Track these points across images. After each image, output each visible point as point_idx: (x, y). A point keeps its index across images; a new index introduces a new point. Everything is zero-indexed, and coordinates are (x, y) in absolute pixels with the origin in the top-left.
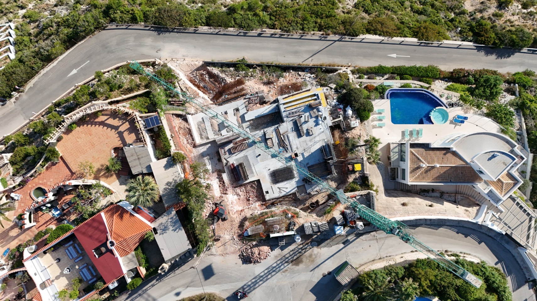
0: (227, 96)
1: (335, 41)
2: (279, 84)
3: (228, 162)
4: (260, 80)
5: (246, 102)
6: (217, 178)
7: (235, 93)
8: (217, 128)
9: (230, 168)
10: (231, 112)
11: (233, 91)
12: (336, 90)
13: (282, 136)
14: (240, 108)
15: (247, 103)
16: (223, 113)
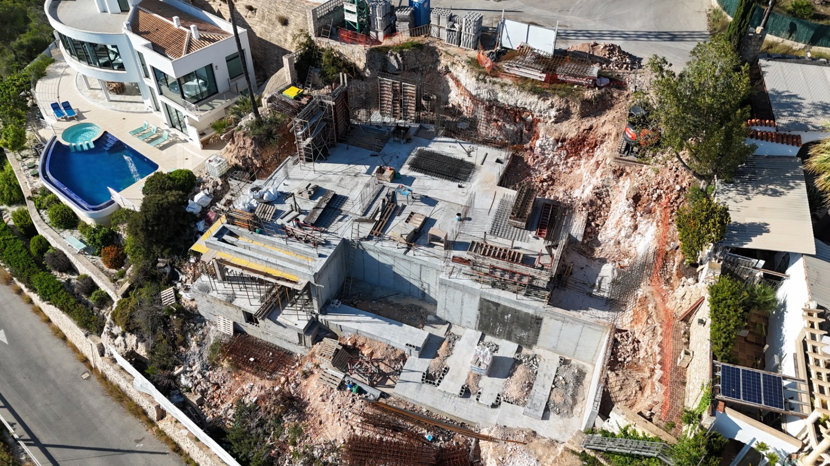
0: (428, 436)
1: (43, 448)
2: (268, 384)
3: (549, 248)
4: (300, 432)
5: (390, 386)
6: (599, 244)
7: (396, 429)
8: (520, 371)
9: (553, 232)
10: (452, 384)
11: (398, 438)
12: (172, 279)
13: (377, 218)
14: (418, 377)
15: (389, 382)
16: (473, 397)
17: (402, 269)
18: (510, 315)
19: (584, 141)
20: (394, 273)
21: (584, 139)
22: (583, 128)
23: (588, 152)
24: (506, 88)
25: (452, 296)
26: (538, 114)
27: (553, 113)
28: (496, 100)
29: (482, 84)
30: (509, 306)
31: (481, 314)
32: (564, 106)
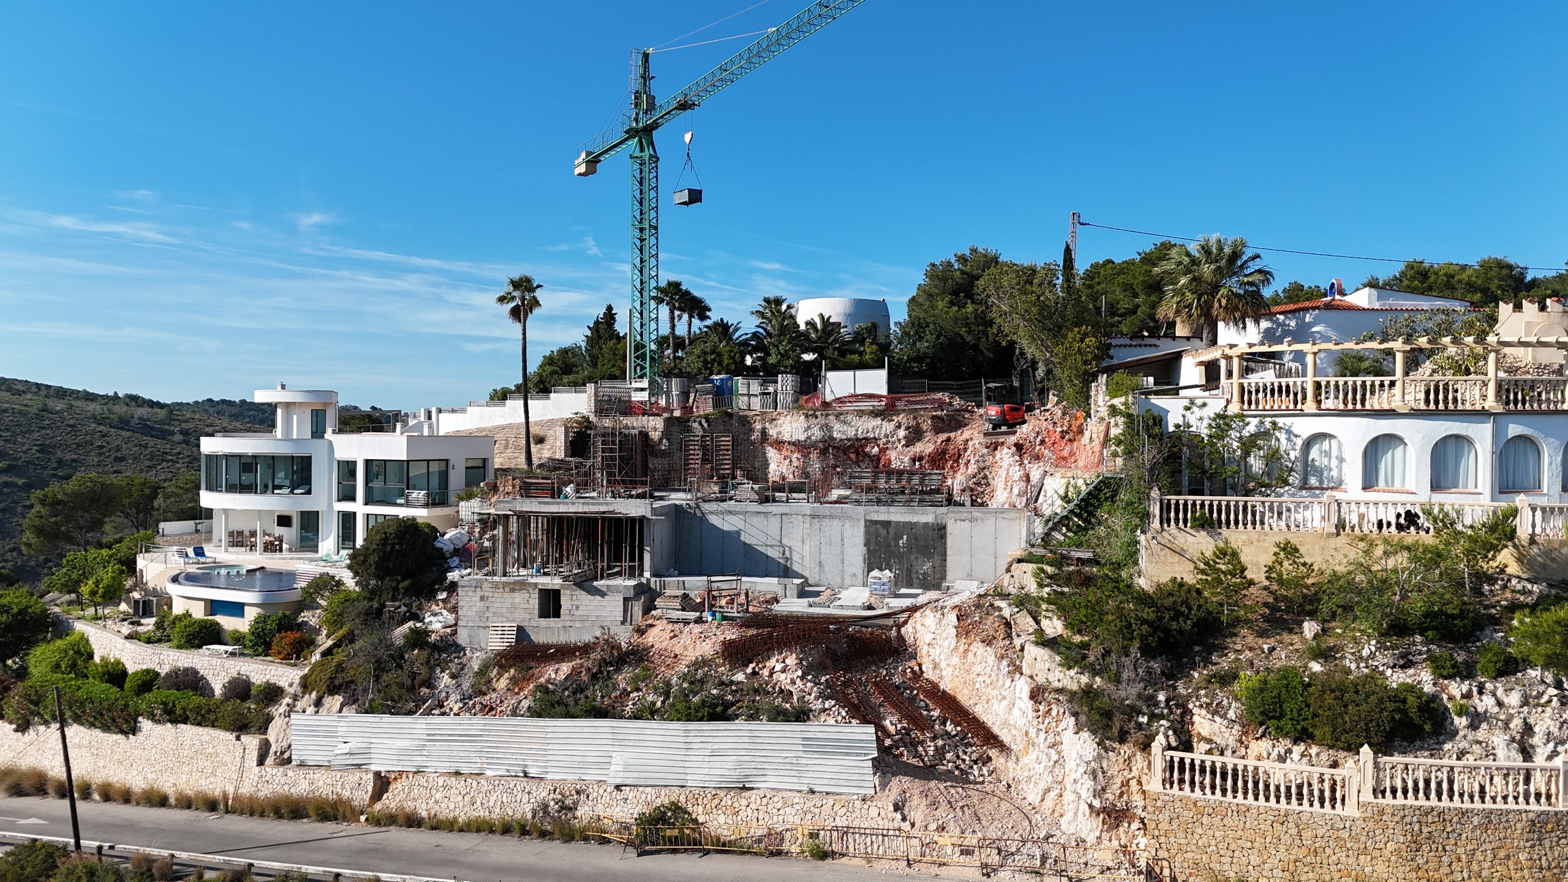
17: (755, 532)
18: (905, 537)
19: (945, 454)
20: (745, 543)
21: (944, 452)
22: (939, 441)
23: (952, 467)
24: (842, 418)
25: (827, 534)
26: (884, 440)
27: (902, 433)
28: (832, 438)
29: (813, 421)
30: (902, 520)
31: (869, 551)
32: (912, 423)
